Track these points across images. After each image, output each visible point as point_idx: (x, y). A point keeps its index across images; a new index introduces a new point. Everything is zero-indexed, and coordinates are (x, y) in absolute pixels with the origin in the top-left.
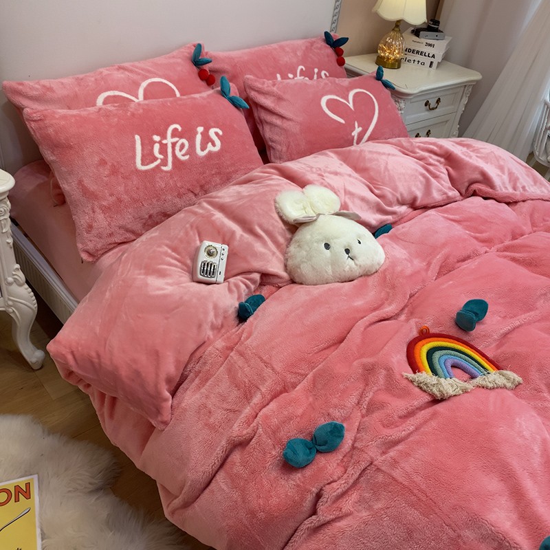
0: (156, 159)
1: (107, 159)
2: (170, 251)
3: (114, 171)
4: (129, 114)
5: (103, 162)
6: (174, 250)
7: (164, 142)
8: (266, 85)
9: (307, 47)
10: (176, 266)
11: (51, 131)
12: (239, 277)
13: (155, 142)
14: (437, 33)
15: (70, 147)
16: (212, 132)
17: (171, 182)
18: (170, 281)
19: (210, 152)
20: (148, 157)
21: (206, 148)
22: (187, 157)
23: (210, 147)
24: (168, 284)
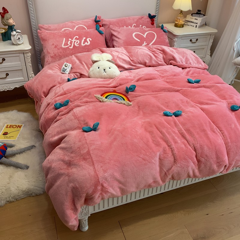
0: (68, 45)
1: (55, 44)
2: (57, 65)
3: (56, 47)
4: (65, 33)
5: (53, 44)
6: (59, 65)
7: (72, 41)
8: (116, 28)
9: (139, 18)
10: (57, 69)
11: (43, 36)
12: (73, 74)
13: (69, 40)
14: (200, 15)
15: (46, 40)
16: (88, 40)
17: (71, 52)
18: (54, 71)
19: (86, 45)
20: (66, 44)
21: (85, 43)
22: (78, 45)
23: (86, 43)
24: (53, 72)
